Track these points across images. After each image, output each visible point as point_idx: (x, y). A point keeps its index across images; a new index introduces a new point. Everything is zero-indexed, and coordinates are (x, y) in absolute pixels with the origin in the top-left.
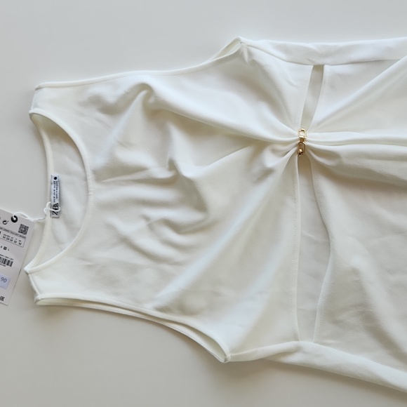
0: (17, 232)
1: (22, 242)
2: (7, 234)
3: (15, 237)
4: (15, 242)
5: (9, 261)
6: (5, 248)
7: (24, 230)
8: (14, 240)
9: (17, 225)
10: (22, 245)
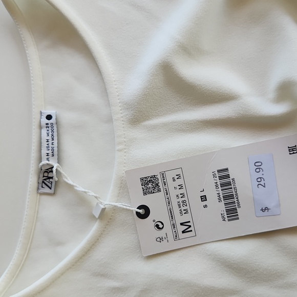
0: (162, 194)
1: (173, 174)
2: (176, 211)
3: (173, 193)
4: (181, 187)
5: (221, 178)
6: (204, 198)
7: (150, 184)
8: (179, 192)
9: (150, 201)
10: (179, 172)
